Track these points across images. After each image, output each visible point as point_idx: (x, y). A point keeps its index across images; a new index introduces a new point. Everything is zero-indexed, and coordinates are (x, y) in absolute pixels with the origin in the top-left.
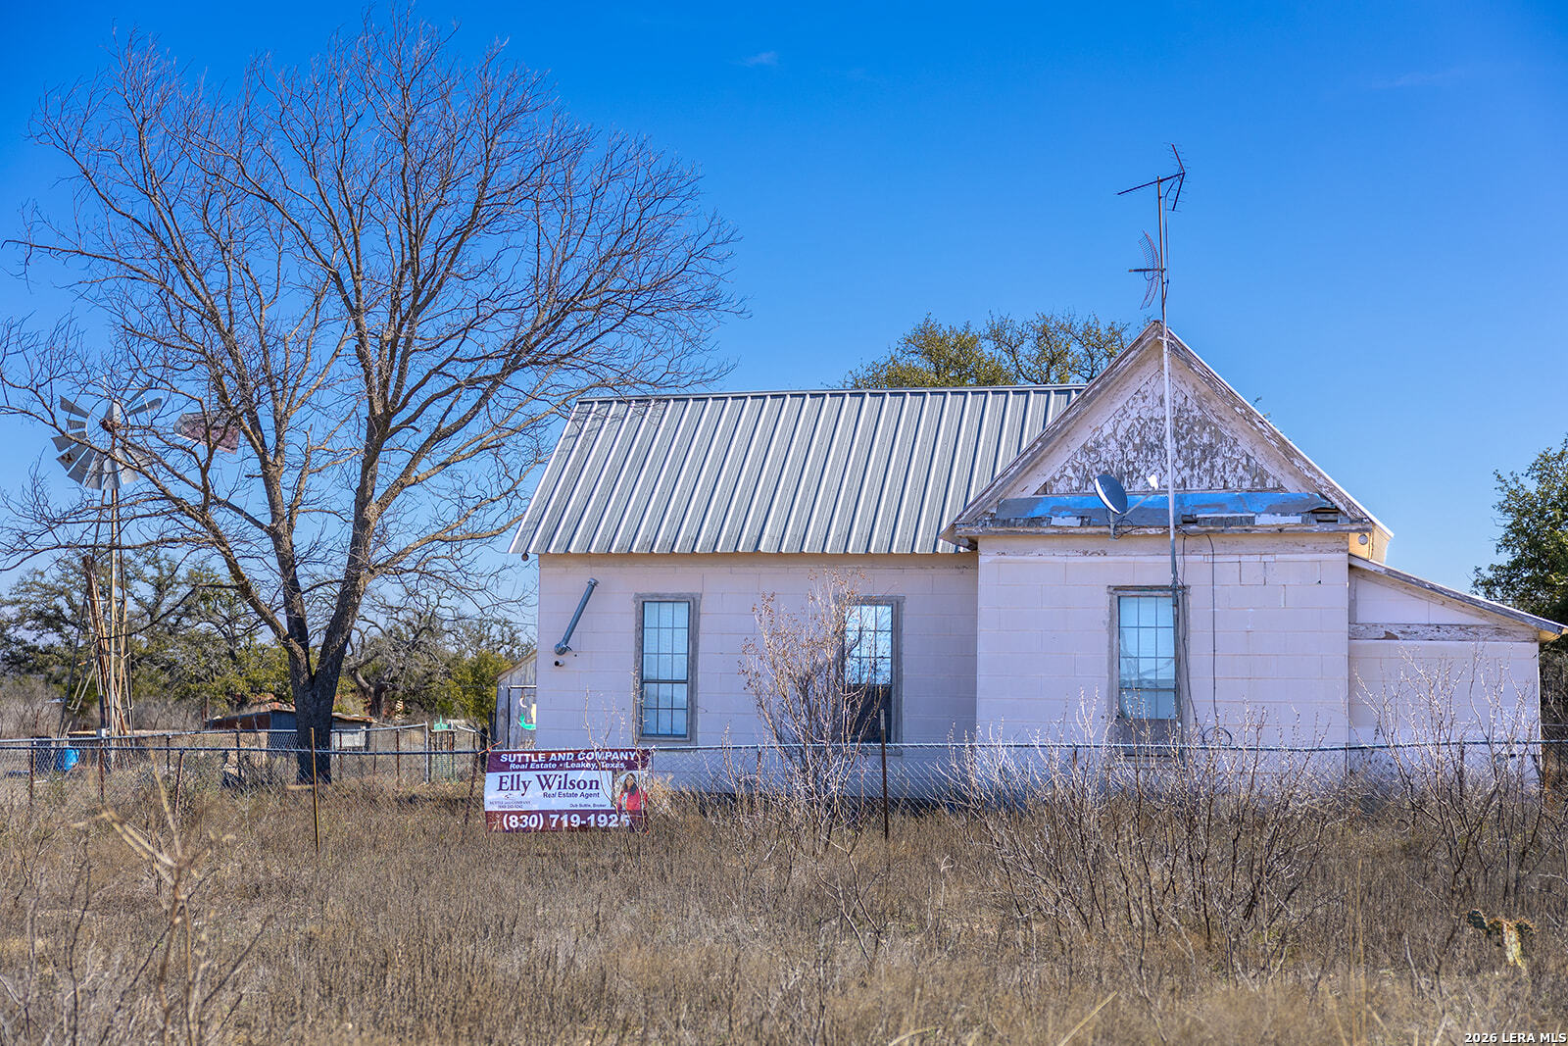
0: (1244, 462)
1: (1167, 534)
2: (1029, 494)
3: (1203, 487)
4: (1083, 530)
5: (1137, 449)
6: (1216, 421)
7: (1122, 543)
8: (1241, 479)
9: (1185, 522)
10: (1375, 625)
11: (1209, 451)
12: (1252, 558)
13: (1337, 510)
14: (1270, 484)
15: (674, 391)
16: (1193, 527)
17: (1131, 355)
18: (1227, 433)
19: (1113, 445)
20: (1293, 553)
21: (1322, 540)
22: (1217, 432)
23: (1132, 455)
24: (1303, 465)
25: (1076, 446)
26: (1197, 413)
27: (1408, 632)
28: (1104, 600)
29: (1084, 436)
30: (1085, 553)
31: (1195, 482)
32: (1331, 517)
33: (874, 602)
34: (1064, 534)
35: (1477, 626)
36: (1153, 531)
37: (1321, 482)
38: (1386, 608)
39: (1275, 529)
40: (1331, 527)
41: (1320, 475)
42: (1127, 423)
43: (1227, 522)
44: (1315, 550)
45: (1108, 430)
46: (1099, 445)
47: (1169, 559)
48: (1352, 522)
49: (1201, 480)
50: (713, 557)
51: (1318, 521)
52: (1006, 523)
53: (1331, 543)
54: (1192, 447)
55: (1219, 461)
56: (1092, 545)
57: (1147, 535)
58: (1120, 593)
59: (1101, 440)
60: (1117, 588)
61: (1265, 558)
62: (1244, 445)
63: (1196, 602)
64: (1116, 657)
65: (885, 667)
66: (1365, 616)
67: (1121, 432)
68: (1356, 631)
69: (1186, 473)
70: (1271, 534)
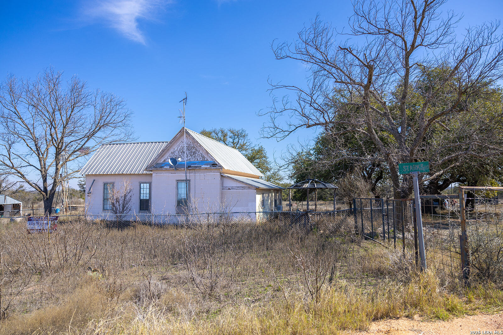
0: (201, 155)
1: (185, 169)
2: (161, 162)
3: (193, 160)
4: (170, 169)
5: (181, 152)
6: (196, 147)
7: (178, 171)
8: (200, 158)
9: (189, 167)
10: (227, 187)
11: (194, 153)
12: (202, 174)
13: (217, 165)
14: (205, 159)
15: (119, 142)
16: (190, 168)
17: (179, 134)
18: (198, 149)
19: (177, 152)
20: (210, 173)
21: (215, 170)
22: (196, 149)
23: (180, 154)
24: (210, 155)
25: (170, 152)
26: (192, 145)
27: (233, 188)
28: (175, 183)
29: (172, 150)
30: (172, 173)
31: (192, 159)
32: (216, 166)
33: (146, 183)
34: (166, 170)
35: (245, 187)
36: (183, 169)
37: (213, 159)
38: (228, 183)
39: (205, 168)
40: (215, 168)
41: (213, 157)
42: (179, 148)
43: (196, 167)
44: (214, 172)
45: (176, 149)
46: (174, 152)
47: (185, 174)
48: (219, 166)
49: (193, 159)
50: (115, 175)
51: (213, 166)
52: (156, 168)
53: (217, 171)
54: (191, 152)
55: (196, 155)
56: (173, 172)
57: (181, 170)
58: (178, 181)
59: (175, 151)
60: (177, 180)
61: (205, 174)
62: (201, 152)
63: (192, 183)
64: (177, 194)
65: (148, 195)
66: (225, 185)
67: (178, 149)
68: (223, 188)
69: (190, 157)
70: (204, 169)
